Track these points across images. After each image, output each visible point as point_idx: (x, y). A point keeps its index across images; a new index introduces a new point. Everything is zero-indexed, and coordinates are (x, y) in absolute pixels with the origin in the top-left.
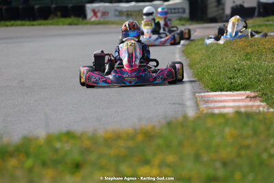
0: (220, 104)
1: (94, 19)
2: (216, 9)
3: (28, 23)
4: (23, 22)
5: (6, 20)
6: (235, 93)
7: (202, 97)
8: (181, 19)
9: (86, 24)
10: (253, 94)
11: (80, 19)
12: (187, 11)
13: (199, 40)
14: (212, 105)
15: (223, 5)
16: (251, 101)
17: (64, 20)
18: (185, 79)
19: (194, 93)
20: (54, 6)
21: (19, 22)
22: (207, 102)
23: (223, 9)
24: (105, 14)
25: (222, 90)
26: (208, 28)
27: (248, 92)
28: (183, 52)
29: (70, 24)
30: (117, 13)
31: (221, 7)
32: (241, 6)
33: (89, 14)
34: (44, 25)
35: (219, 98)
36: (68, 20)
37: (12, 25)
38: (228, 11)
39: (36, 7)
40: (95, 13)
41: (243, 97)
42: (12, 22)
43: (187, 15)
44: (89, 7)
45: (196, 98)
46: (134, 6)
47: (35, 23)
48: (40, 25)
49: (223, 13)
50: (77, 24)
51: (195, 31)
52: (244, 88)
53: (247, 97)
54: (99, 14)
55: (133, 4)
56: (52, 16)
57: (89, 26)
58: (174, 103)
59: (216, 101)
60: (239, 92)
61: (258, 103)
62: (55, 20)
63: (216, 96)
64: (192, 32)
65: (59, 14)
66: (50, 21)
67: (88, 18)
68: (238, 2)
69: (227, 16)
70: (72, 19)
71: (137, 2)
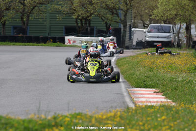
0: (142, 96)
1: (69, 44)
2: (128, 42)
3: (36, 44)
4: (34, 44)
5: (25, 42)
6: (148, 89)
7: (131, 91)
9: (65, 46)
10: (157, 91)
11: (62, 44)
13: (123, 59)
14: (137, 96)
15: (132, 40)
16: (157, 94)
17: (54, 44)
18: (120, 80)
19: (127, 88)
20: (49, 36)
21: (32, 44)
22: (135, 94)
23: (132, 42)
24: (74, 42)
25: (140, 88)
26: (126, 52)
27: (154, 89)
28: (116, 64)
29: (57, 46)
30: (80, 42)
31: (131, 41)
32: (141, 41)
34: (44, 46)
35: (140, 92)
36: (56, 44)
37: (28, 45)
38: (134, 43)
39: (41, 36)
40: (69, 41)
41: (152, 92)
42: (28, 44)
44: (67, 38)
45: (128, 91)
46: (89, 39)
47: (40, 44)
48: (42, 46)
49: (132, 44)
50: (60, 46)
52: (152, 87)
53: (155, 92)
54: (71, 42)
55: (89, 38)
56: (48, 42)
57: (66, 48)
58: (118, 94)
59: (139, 94)
60: (149, 89)
61: (161, 96)
62: (50, 44)
63: (138, 90)
65: (51, 41)
66: (47, 44)
67: (66, 43)
68: (140, 39)
69: (134, 46)
70: (58, 43)
71: (91, 37)
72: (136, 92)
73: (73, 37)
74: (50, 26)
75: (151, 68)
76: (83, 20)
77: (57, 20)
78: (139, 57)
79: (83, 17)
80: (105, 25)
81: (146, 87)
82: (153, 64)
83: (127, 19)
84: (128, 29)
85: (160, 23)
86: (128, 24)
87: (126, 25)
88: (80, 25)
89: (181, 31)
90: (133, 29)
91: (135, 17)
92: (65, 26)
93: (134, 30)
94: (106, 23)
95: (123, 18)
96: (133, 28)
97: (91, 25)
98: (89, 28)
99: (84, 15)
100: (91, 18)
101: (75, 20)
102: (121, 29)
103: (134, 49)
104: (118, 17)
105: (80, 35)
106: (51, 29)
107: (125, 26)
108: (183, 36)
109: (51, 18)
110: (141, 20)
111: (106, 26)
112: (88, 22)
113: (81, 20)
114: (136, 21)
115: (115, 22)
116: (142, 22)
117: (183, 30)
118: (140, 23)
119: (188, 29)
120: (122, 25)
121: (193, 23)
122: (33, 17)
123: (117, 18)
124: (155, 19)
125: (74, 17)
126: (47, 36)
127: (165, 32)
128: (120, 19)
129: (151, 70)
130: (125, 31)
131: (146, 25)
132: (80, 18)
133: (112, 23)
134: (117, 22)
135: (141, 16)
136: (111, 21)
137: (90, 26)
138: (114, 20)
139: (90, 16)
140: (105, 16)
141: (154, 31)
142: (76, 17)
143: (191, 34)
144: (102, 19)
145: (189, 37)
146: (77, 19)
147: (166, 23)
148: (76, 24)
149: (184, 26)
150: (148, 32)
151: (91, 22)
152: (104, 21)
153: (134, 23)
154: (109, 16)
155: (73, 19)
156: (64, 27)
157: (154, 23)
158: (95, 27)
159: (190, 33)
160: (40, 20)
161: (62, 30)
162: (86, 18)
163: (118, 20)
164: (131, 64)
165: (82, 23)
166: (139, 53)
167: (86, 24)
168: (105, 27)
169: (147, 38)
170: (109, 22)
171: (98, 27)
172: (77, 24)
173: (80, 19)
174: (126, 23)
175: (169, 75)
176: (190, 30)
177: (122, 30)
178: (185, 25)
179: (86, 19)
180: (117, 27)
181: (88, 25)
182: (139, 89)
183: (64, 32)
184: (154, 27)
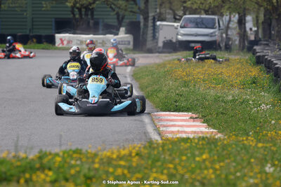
0: (172, 123)
1: (61, 46)
2: (151, 42)
6: (181, 113)
7: (156, 116)
8: (127, 49)
9: (55, 49)
10: (194, 116)
11: (51, 45)
12: (132, 43)
13: (144, 67)
14: (165, 123)
15: (157, 39)
16: (194, 121)
17: (39, 45)
20: (31, 34)
22: (161, 120)
23: (157, 42)
24: (69, 42)
25: (169, 111)
26: (148, 57)
27: (190, 114)
28: (132, 76)
29: (43, 49)
30: (79, 42)
31: (155, 41)
32: (171, 41)
33: (58, 42)
35: (169, 118)
36: (42, 45)
38: (160, 44)
39: (19, 34)
41: (188, 118)
43: (131, 46)
44: (58, 36)
45: (152, 117)
49: (157, 45)
50: (47, 49)
51: (138, 59)
52: (187, 110)
53: (191, 118)
54: (65, 42)
55: (91, 36)
56: (29, 42)
57: (56, 51)
58: (136, 120)
59: (168, 120)
60: (183, 113)
62: (33, 45)
63: (167, 115)
64: (136, 60)
65: (35, 40)
66: (28, 46)
67: (57, 45)
68: (169, 38)
69: (159, 48)
70: (45, 45)
71: (94, 34)
72: (163, 118)
73: (67, 35)
74: (33, 18)
75: (185, 82)
76: (83, 10)
77: (43, 9)
78: (168, 66)
79: (82, 5)
80: (116, 16)
81: (177, 109)
82: (188, 75)
83: (150, 7)
84: (150, 23)
85: (199, 13)
86: (151, 15)
87: (148, 17)
88: (77, 16)
89: (230, 25)
90: (158, 23)
91: (161, 5)
92: (56, 18)
93: (160, 25)
94: (118, 14)
95: (142, 6)
96: (158, 21)
97: (95, 17)
98: (91, 22)
99: (85, 2)
100: (94, 6)
101: (70, 9)
102: (139, 22)
103: (160, 53)
104: (136, 4)
105: (78, 32)
106: (34, 23)
107: (146, 19)
108: (234, 34)
109: (33, 7)
110: (171, 9)
111: (118, 18)
112: (90, 13)
113: (80, 10)
114: (163, 11)
115: (131, 11)
116: (171, 11)
117: (234, 25)
118: (169, 14)
119: (241, 22)
120: (141, 17)
121: (250, 14)
122: (7, 5)
123: (134, 6)
124: (191, 8)
125: (69, 4)
126: (28, 32)
127: (206, 27)
128: (139, 8)
129: (186, 84)
130: (146, 26)
131: (178, 17)
132: (78, 5)
133: (127, 13)
134: (134, 12)
135: (170, 3)
136: (126, 10)
137: (92, 18)
138: (129, 10)
139: (94, 3)
140: (115, 3)
141: (190, 25)
142: (72, 4)
143: (245, 31)
144: (111, 7)
145: (243, 35)
146: (73, 7)
147: (209, 14)
148: (72, 16)
149: (235, 18)
150: (181, 27)
151: (95, 13)
152: (114, 10)
153: (160, 13)
154: (122, 3)
155: (67, 7)
156: (53, 20)
157: (190, 14)
158: (101, 21)
159: (245, 28)
160: (16, 9)
161: (51, 25)
162: (88, 6)
163: (136, 9)
164: (155, 76)
165: (81, 14)
166: (167, 59)
167: (87, 15)
168: (116, 20)
169: (179, 37)
170: (121, 13)
171: (106, 20)
172: (74, 15)
173: (77, 8)
174: (148, 13)
175: (212, 92)
176: (245, 24)
177: (142, 24)
178: (237, 16)
179: (87, 8)
180: (134, 20)
181: (89, 17)
182: (168, 113)
183: (54, 27)
184: (190, 20)
